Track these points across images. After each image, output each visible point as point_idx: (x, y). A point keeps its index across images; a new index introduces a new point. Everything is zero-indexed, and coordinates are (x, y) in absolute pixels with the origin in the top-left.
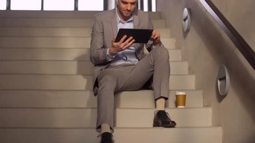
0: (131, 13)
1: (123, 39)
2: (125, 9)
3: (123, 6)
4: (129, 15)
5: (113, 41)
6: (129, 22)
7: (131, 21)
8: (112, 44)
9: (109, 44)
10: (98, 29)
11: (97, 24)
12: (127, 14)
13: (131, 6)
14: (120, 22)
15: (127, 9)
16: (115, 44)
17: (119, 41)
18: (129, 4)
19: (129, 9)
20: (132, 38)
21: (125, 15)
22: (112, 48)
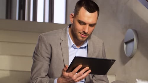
0: (88, 36)
1: (77, 69)
2: (81, 31)
3: (80, 27)
4: (85, 39)
5: (63, 70)
6: (82, 48)
7: (85, 47)
8: (62, 73)
9: (58, 74)
10: (44, 52)
11: (43, 45)
12: (83, 38)
13: (89, 29)
14: (73, 46)
15: (84, 32)
16: (66, 74)
17: (71, 71)
18: (88, 26)
19: (86, 31)
20: (88, 68)
21: (81, 38)
22: (61, 79)
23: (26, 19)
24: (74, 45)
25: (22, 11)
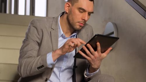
23: (8, 12)
24: (63, 35)
25: (3, 4)
